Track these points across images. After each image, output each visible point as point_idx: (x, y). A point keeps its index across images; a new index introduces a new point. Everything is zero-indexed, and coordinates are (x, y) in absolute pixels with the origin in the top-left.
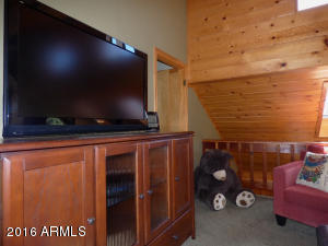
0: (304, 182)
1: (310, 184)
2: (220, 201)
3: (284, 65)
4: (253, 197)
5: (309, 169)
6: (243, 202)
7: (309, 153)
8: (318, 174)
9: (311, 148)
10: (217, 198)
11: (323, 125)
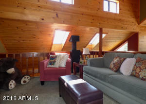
0: (50, 66)
1: (52, 66)
2: (12, 84)
3: (43, 19)
4: (29, 78)
5: (52, 61)
6: (25, 82)
7: (51, 55)
8: (55, 62)
9: (51, 54)
10: (11, 83)
11: (53, 46)
